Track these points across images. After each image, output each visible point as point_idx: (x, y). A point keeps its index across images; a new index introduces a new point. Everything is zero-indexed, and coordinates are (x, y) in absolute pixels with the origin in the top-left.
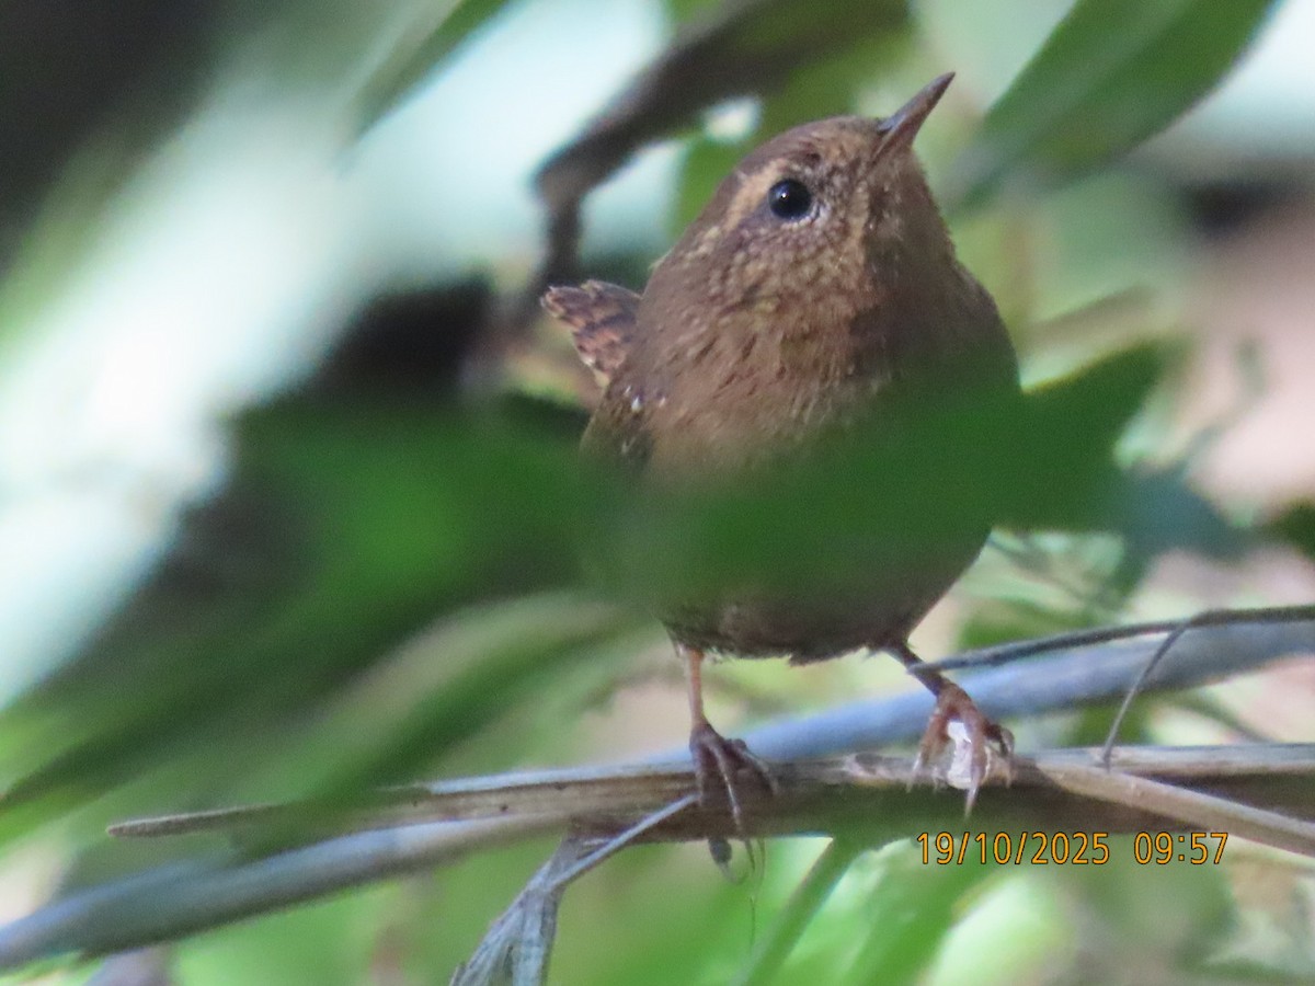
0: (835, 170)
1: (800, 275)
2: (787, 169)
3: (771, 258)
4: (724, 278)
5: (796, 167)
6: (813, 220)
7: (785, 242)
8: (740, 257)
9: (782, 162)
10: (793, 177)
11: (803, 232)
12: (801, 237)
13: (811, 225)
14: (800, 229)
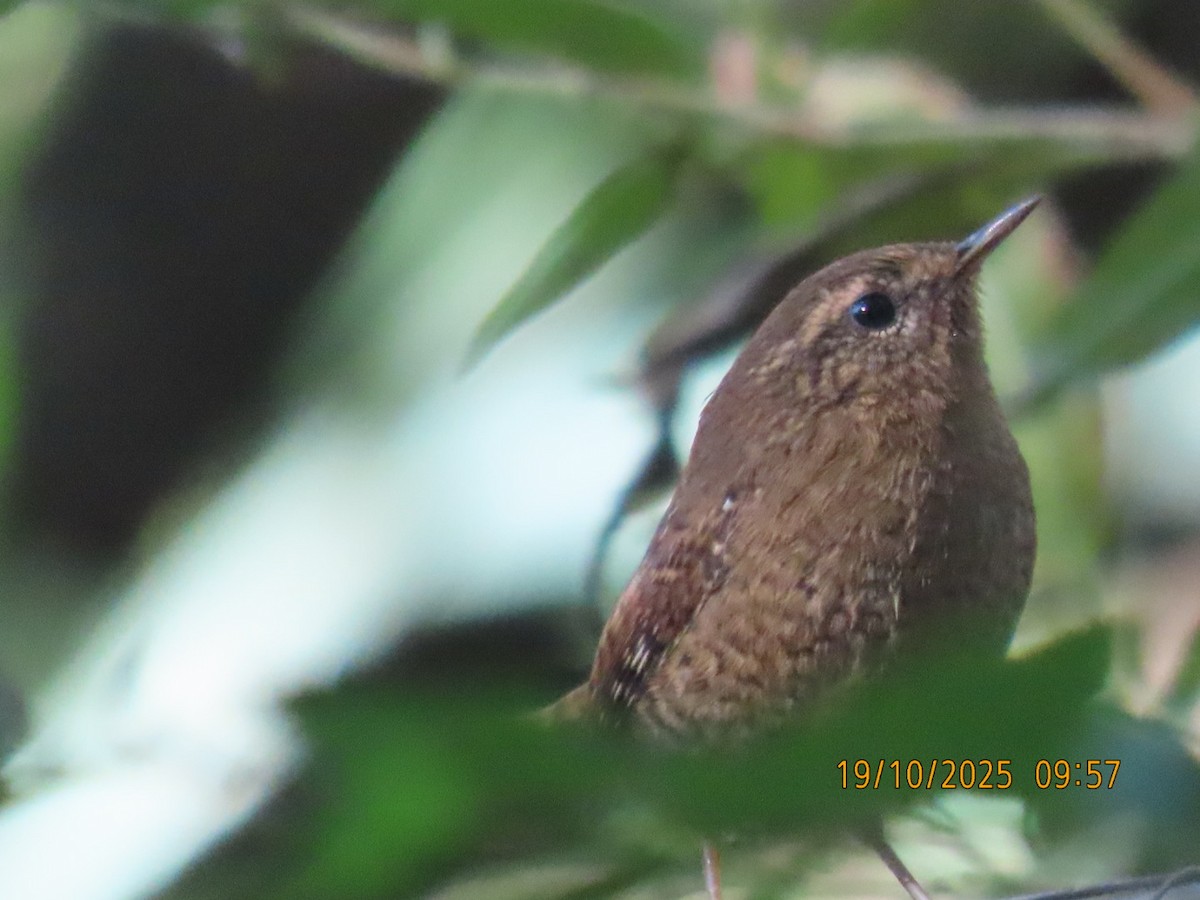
0: (920, 284)
1: (895, 374)
2: (874, 284)
3: (864, 361)
4: (816, 381)
5: (882, 282)
6: (899, 330)
7: (876, 347)
8: (829, 362)
9: (869, 277)
10: (879, 290)
11: (891, 340)
12: (890, 343)
13: (898, 333)
14: (888, 336)
